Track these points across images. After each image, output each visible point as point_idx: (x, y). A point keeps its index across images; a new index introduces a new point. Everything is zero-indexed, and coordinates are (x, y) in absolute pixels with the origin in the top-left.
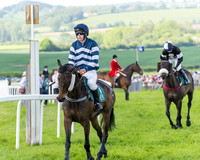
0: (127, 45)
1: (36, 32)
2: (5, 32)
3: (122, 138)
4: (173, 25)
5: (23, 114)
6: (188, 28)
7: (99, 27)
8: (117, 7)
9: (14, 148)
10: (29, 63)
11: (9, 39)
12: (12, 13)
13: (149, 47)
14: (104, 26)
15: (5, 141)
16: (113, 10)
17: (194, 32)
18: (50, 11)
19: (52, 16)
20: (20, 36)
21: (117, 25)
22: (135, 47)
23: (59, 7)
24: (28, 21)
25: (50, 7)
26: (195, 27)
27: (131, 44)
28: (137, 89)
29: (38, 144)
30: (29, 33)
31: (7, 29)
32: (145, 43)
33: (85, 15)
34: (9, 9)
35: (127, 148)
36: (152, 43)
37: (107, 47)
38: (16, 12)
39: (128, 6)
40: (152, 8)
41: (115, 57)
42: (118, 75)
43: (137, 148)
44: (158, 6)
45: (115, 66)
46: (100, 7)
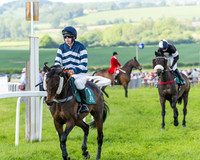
0: (127, 42)
1: (36, 29)
2: (5, 28)
3: (121, 134)
4: (172, 22)
5: (23, 110)
6: (188, 25)
7: (99, 24)
8: (117, 4)
9: (13, 145)
10: (28, 60)
11: (9, 36)
12: (11, 9)
13: (149, 44)
14: (104, 23)
15: (4, 137)
16: (113, 7)
17: (193, 29)
18: (50, 8)
19: (52, 12)
20: (20, 33)
21: (117, 22)
22: (134, 44)
23: (59, 4)
24: (28, 17)
25: (51, 3)
26: (194, 24)
27: (131, 41)
28: (136, 86)
29: (37, 141)
30: (29, 29)
31: (7, 26)
32: (145, 40)
33: (85, 12)
34: (9, 5)
35: (126, 145)
36: (152, 40)
37: (107, 44)
38: (15, 9)
39: (128, 3)
40: (152, 5)
41: (115, 54)
42: (118, 72)
43: (137, 145)
44: (158, 3)
45: (115, 63)
46: (100, 4)
